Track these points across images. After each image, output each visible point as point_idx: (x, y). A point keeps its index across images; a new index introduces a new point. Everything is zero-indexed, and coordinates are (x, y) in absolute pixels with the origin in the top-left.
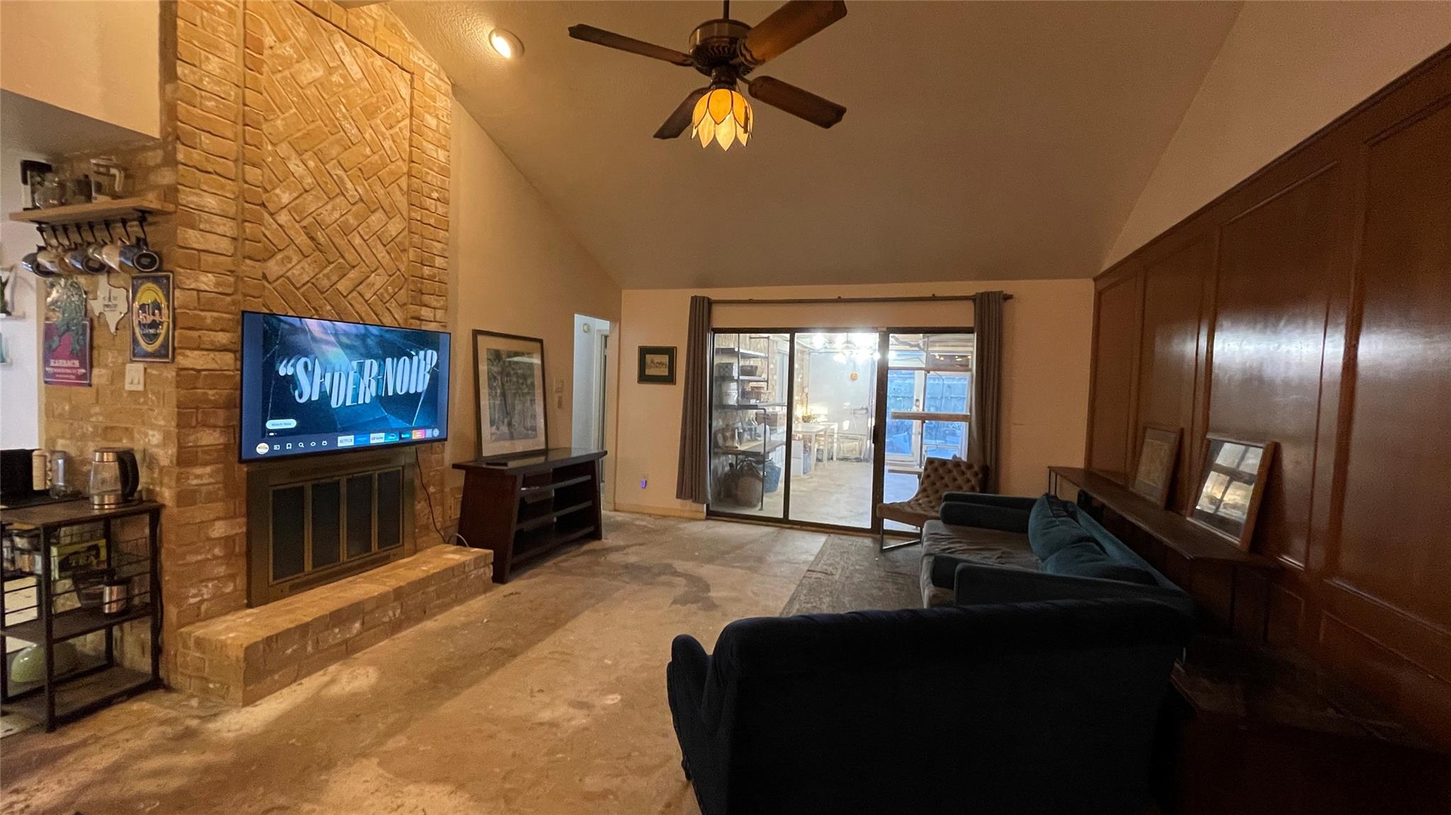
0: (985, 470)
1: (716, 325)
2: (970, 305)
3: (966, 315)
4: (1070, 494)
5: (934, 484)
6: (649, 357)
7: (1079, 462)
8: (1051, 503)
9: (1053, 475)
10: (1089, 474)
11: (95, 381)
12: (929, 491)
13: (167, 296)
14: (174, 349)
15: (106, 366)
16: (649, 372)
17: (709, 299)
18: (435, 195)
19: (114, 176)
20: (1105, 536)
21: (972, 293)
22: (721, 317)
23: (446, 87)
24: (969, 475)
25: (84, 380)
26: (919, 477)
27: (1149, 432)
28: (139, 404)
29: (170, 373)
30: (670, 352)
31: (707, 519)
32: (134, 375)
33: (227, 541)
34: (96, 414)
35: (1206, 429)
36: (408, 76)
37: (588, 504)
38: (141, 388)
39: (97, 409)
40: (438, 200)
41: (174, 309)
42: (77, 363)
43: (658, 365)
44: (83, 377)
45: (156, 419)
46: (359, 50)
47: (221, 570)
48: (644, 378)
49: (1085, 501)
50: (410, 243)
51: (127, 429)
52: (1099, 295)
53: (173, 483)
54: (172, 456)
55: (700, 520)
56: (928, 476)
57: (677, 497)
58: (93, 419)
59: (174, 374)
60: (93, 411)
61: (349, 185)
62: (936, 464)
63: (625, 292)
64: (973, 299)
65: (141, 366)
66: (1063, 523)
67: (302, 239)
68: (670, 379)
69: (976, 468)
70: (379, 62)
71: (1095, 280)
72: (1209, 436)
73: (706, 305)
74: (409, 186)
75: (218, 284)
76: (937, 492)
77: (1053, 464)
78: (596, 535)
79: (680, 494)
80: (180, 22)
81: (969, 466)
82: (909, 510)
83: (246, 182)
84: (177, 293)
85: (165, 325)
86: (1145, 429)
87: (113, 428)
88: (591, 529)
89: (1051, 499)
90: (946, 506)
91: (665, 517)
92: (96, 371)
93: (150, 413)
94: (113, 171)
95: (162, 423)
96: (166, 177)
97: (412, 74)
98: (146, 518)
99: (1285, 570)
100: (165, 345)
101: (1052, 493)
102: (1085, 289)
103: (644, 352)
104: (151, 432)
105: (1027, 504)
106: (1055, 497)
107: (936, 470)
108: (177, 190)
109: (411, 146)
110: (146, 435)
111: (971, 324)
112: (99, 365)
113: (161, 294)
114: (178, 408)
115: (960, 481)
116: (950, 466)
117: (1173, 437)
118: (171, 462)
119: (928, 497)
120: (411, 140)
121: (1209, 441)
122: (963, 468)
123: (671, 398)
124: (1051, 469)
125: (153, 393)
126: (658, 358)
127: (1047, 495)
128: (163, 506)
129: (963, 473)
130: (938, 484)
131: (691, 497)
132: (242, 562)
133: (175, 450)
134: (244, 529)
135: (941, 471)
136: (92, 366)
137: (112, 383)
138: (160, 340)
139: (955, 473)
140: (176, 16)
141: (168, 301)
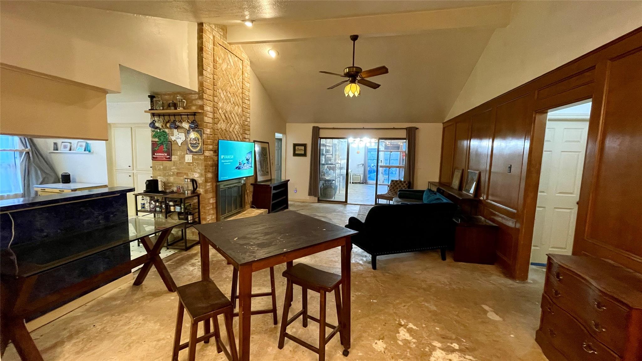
0: (409, 183)
1: (320, 136)
2: (405, 131)
3: (404, 134)
4: (434, 189)
5: (393, 188)
6: (297, 147)
7: (437, 180)
8: (429, 191)
9: (430, 184)
10: (440, 183)
11: (172, 159)
12: (392, 190)
13: (201, 136)
14: (203, 151)
15: (177, 155)
16: (297, 152)
17: (319, 127)
18: (247, 98)
19: (184, 102)
20: (444, 198)
21: (405, 127)
22: (322, 133)
23: (249, 63)
24: (404, 185)
25: (169, 159)
26: (388, 186)
27: (456, 170)
28: (190, 166)
29: (202, 157)
30: (305, 145)
31: (318, 202)
32: (189, 158)
33: (213, 203)
34: (174, 169)
35: (468, 169)
36: (241, 61)
37: (285, 197)
38: (191, 161)
39: (174, 168)
40: (248, 100)
41: (203, 139)
42: (166, 154)
43: (300, 150)
44: (169, 158)
45: (197, 170)
46: (233, 56)
47: (212, 212)
48: (295, 154)
49: (439, 190)
50: (243, 115)
51: (186, 173)
52: (444, 128)
53: (203, 188)
54: (203, 180)
55: (316, 203)
56: (391, 186)
57: (309, 195)
58: (173, 170)
59: (203, 158)
60: (172, 168)
61: (231, 99)
62: (394, 182)
63: (287, 124)
64: (406, 129)
65: (191, 155)
66: (433, 196)
67: (223, 117)
68: (305, 155)
69: (407, 182)
70: (236, 59)
71: (443, 123)
72: (469, 171)
73: (318, 129)
74: (242, 97)
75: (210, 132)
76: (395, 190)
77: (430, 181)
78: (287, 207)
79: (310, 194)
80: (204, 59)
81: (405, 182)
82: (387, 196)
83: (214, 102)
84: (204, 135)
85: (200, 144)
86: (455, 169)
87: (180, 173)
88: (285, 206)
89: (430, 190)
90: (400, 193)
91: (304, 202)
92: (173, 157)
93: (195, 168)
94: (184, 100)
95: (199, 171)
96: (200, 102)
97: (242, 61)
98: (197, 197)
99: (481, 200)
100: (200, 150)
101: (429, 188)
102: (441, 126)
103: (295, 145)
104: (195, 174)
105: (423, 192)
106: (430, 189)
107: (394, 184)
108: (203, 106)
109: (242, 84)
110: (193, 175)
111: (405, 137)
112: (174, 155)
113: (198, 135)
114: (205, 167)
115: (402, 186)
116: (398, 182)
117: (461, 171)
118: (203, 182)
119: (392, 192)
120: (242, 82)
121: (468, 172)
122: (403, 182)
123: (306, 161)
124: (429, 182)
125: (195, 163)
126: (300, 147)
127: (428, 189)
128: (200, 194)
129: (403, 184)
130: (395, 188)
131: (314, 195)
132: (215, 210)
133: (204, 178)
134: (215, 201)
135: (396, 184)
136: (171, 155)
137: (180, 160)
138: (199, 148)
139: (400, 184)
140: (203, 58)
141: (201, 137)
